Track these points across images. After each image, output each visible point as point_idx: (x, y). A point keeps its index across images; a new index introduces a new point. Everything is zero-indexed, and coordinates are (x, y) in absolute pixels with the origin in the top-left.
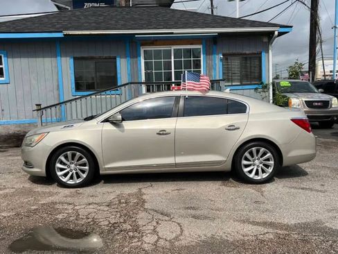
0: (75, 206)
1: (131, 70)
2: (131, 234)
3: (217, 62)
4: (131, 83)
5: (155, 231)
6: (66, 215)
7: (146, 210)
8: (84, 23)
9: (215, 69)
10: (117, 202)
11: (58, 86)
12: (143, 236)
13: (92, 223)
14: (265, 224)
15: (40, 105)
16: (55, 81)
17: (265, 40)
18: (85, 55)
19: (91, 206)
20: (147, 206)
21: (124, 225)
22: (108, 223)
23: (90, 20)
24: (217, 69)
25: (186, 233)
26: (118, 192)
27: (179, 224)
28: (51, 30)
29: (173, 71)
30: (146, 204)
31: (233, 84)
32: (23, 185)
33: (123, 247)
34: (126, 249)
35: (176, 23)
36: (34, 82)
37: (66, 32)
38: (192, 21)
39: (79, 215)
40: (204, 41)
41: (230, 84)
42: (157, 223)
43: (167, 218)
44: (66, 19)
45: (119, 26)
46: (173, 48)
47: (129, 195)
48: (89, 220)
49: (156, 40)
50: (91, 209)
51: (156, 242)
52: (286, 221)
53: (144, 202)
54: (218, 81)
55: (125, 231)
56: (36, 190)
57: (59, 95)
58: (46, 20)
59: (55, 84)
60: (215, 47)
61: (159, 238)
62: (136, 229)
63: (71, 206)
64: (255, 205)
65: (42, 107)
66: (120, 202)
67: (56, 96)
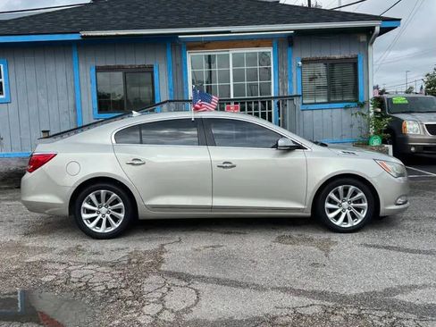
0: (69, 265)
1: (173, 83)
2: (130, 303)
3: (294, 71)
4: (170, 101)
5: (161, 300)
6: (54, 277)
7: (160, 273)
8: (112, 20)
9: (291, 81)
10: (126, 262)
11: (75, 106)
12: (144, 306)
13: (84, 288)
14: (314, 294)
15: (48, 131)
16: (71, 98)
17: (363, 38)
18: (111, 64)
19: (90, 267)
20: (164, 267)
21: (124, 291)
22: (104, 288)
23: (119, 15)
24: (294, 81)
25: (203, 303)
26: (132, 249)
27: (196, 291)
28: (66, 30)
29: (232, 84)
30: (163, 265)
31: (317, 101)
32: (12, 238)
33: (114, 318)
34: (117, 322)
35: (237, 17)
36: (43, 101)
37: (83, 33)
38: (259, 14)
39: (70, 277)
40: (274, 42)
41: (313, 101)
42: (169, 289)
43: (184, 283)
44: (88, 14)
45: (158, 23)
46: (231, 52)
47: (146, 253)
48: (81, 284)
49: (209, 42)
50: (88, 270)
51: (158, 314)
52: (344, 291)
53: (162, 261)
54: (291, 98)
55: (122, 299)
56: (27, 245)
57: (76, 117)
58: (61, 17)
59: (71, 103)
60: (290, 50)
61: (164, 308)
62: (138, 296)
63: (64, 266)
64: (311, 268)
65: (51, 134)
66: (129, 263)
67: (73, 119)
